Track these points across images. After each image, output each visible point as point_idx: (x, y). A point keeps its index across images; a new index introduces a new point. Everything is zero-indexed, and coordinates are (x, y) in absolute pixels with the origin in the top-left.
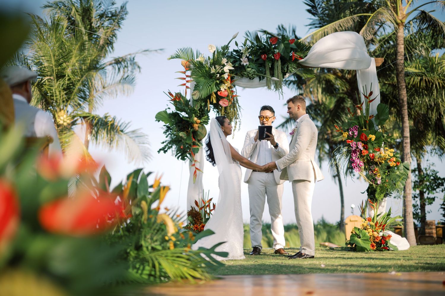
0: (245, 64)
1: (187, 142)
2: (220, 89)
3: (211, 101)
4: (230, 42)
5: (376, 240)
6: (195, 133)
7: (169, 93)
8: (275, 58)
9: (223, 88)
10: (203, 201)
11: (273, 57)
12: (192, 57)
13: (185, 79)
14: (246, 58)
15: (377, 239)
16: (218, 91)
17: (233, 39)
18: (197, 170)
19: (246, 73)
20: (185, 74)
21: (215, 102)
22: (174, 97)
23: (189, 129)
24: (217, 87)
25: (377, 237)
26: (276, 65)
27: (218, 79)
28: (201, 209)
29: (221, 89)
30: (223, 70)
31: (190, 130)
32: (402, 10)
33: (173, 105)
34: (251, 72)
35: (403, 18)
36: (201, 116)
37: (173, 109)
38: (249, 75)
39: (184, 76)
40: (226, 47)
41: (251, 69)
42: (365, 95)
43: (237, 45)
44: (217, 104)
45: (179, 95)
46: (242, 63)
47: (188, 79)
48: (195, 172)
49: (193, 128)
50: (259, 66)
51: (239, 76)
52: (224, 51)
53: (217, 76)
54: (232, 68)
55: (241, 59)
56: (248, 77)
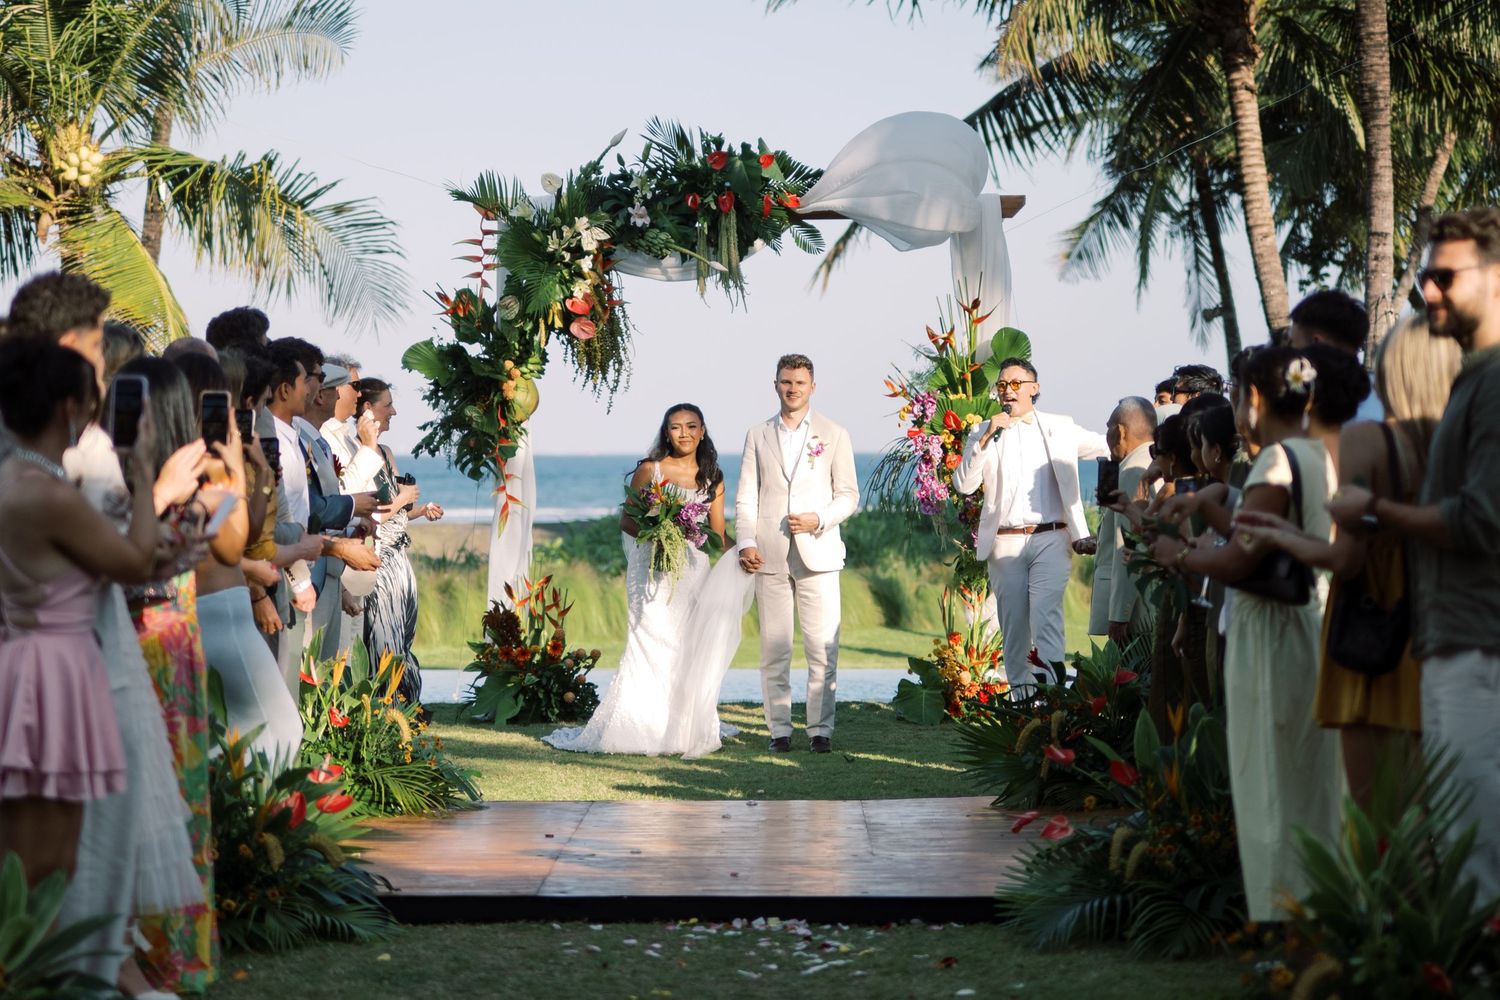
0: (639, 223)
1: (484, 431)
2: (573, 292)
3: (550, 322)
4: (604, 154)
5: (965, 691)
6: (507, 407)
7: (439, 294)
8: (722, 207)
9: (581, 289)
10: (528, 583)
11: (714, 207)
13: (479, 259)
14: (644, 207)
15: (969, 689)
16: (566, 297)
17: (611, 146)
18: (510, 503)
19: (643, 243)
20: (481, 245)
21: (558, 324)
22: (453, 305)
23: (489, 395)
24: (564, 289)
25: (969, 684)
26: (723, 225)
27: (567, 266)
28: (522, 603)
29: (575, 294)
30: (580, 241)
31: (493, 400)
33: (450, 327)
34: (656, 242)
36: (525, 356)
37: (447, 336)
38: (653, 249)
39: (477, 251)
40: (595, 167)
42: (964, 304)
43: (621, 161)
44: (565, 330)
45: (465, 295)
46: (632, 220)
47: (489, 259)
48: (506, 506)
49: (500, 390)
50: (679, 224)
51: (626, 247)
52: (588, 176)
53: (563, 257)
54: (605, 236)
55: (630, 209)
56: (649, 251)
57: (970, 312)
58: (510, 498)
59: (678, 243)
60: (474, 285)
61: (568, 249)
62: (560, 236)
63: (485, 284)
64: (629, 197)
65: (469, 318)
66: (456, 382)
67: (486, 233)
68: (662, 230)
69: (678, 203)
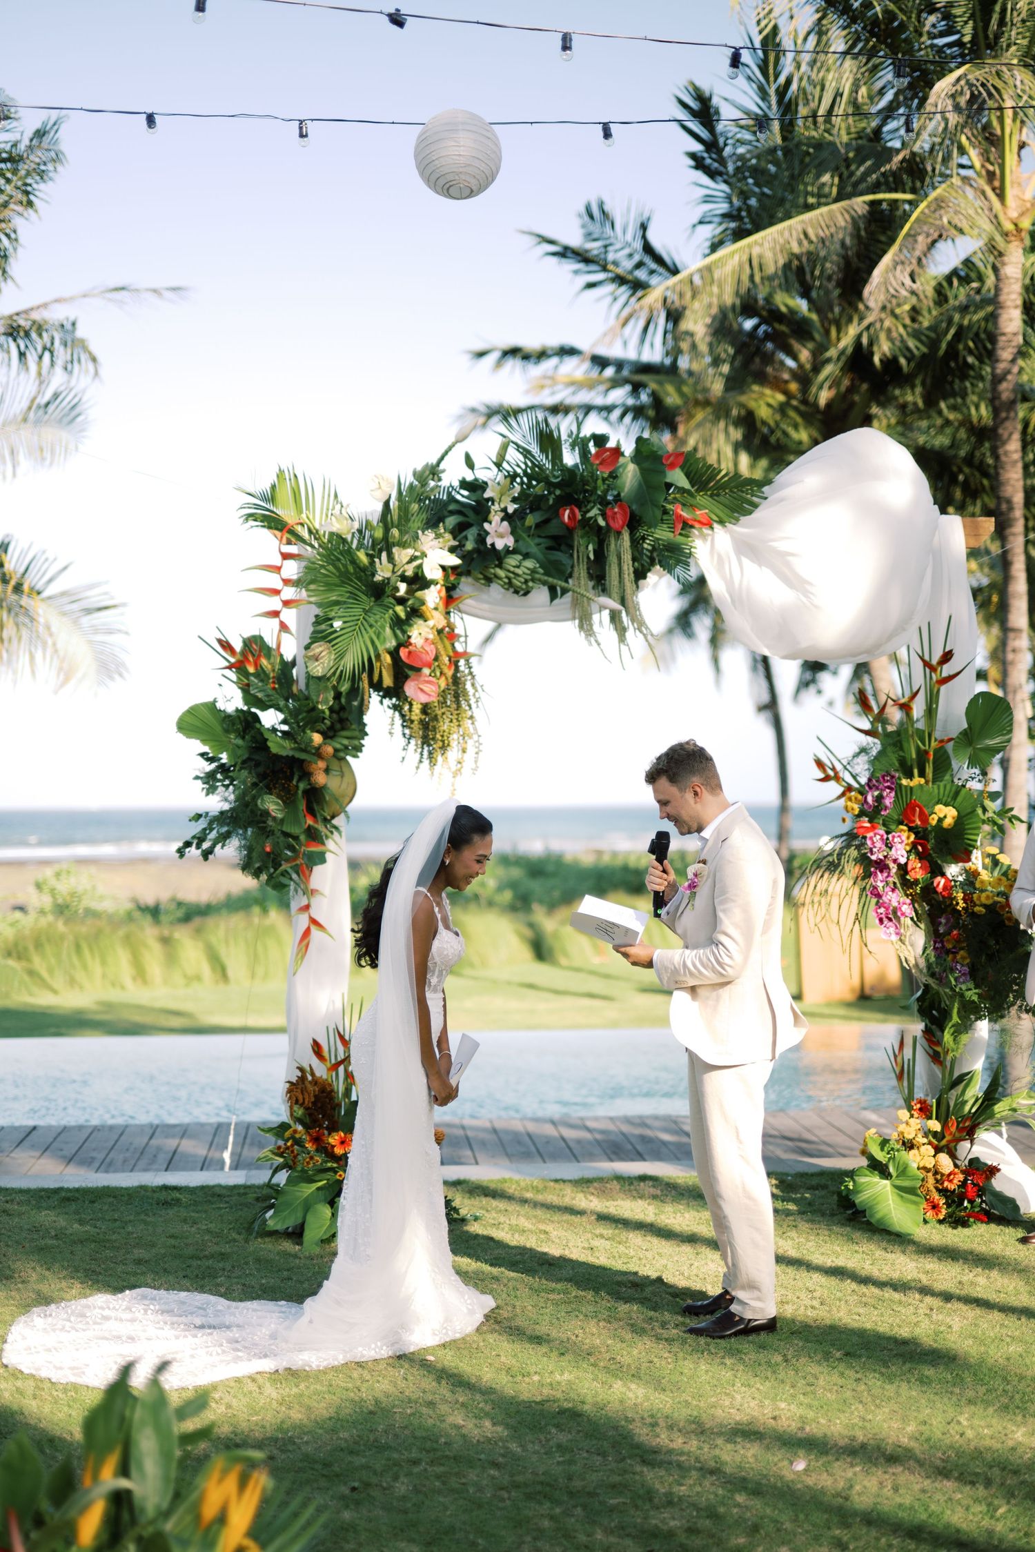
0: (500, 545)
1: (285, 829)
2: (409, 637)
3: (376, 679)
4: (446, 453)
5: (946, 1184)
6: (315, 797)
7: (220, 641)
8: (611, 523)
9: (419, 633)
10: (342, 1037)
11: (602, 521)
12: (308, 508)
13: (276, 592)
14: (505, 523)
15: (951, 1181)
16: (399, 645)
17: (457, 442)
18: (313, 928)
19: (501, 573)
20: (279, 573)
21: (388, 681)
22: (239, 657)
23: (291, 780)
24: (398, 632)
25: (950, 1174)
26: (613, 546)
27: (401, 601)
28: (335, 1067)
29: (413, 640)
30: (420, 567)
31: (297, 787)
32: (1019, 184)
33: (235, 686)
34: (519, 571)
35: (1022, 214)
36: (338, 726)
38: (514, 581)
39: (274, 581)
40: (434, 471)
41: (519, 557)
42: (927, 658)
43: (470, 463)
44: (395, 692)
45: (255, 646)
46: (489, 541)
47: (289, 593)
48: (307, 933)
49: (306, 775)
50: (549, 548)
51: (477, 580)
52: (424, 483)
53: (397, 589)
54: (454, 560)
55: (486, 525)
56: (509, 585)
57: (933, 669)
58: (314, 921)
59: (547, 573)
60: (268, 631)
61: (403, 578)
62: (391, 559)
63: (284, 627)
64: (481, 510)
65: (261, 674)
66: (244, 762)
67: (286, 556)
68: (526, 556)
69: (546, 522)
